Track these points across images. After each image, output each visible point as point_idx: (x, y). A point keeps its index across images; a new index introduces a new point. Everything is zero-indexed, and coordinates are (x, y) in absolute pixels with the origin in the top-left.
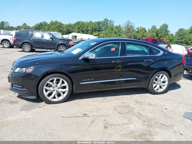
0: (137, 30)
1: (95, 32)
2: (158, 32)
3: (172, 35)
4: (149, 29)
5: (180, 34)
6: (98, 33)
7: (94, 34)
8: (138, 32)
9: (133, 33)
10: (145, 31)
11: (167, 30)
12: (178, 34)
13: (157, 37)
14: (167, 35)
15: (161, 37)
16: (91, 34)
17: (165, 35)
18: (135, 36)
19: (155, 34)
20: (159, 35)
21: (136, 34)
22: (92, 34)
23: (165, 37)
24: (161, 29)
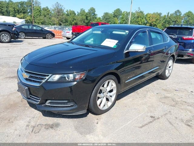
0: (66, 13)
1: (18, 14)
2: (87, 15)
3: (100, 18)
4: (78, 12)
5: (106, 17)
6: (22, 15)
7: (18, 16)
8: (68, 15)
9: (64, 16)
10: (75, 14)
11: (95, 14)
12: (105, 17)
13: (87, 20)
14: (96, 18)
15: (90, 20)
16: (13, 16)
17: (93, 18)
18: (66, 19)
19: (85, 18)
20: (89, 18)
21: (66, 18)
22: (15, 16)
23: (94, 20)
24: (89, 13)
